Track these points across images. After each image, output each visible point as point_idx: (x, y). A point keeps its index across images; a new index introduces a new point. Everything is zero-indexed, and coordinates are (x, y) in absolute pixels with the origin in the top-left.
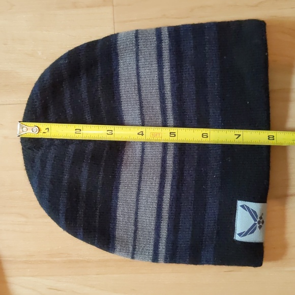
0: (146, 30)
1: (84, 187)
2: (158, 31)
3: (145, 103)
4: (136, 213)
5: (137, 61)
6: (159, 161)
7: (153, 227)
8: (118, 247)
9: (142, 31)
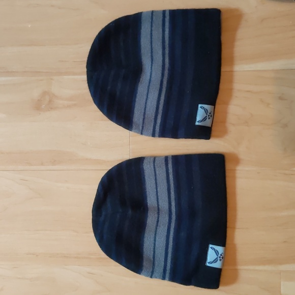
2: (164, 12)
9: (155, 11)
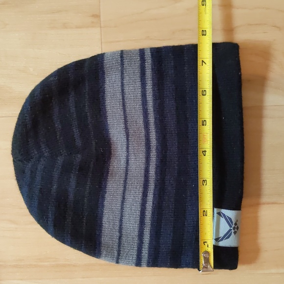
0: (130, 51)
1: (71, 196)
2: (142, 52)
3: (129, 118)
4: (121, 221)
5: (122, 78)
6: (143, 172)
7: (136, 233)
8: (104, 253)
9: (127, 51)
